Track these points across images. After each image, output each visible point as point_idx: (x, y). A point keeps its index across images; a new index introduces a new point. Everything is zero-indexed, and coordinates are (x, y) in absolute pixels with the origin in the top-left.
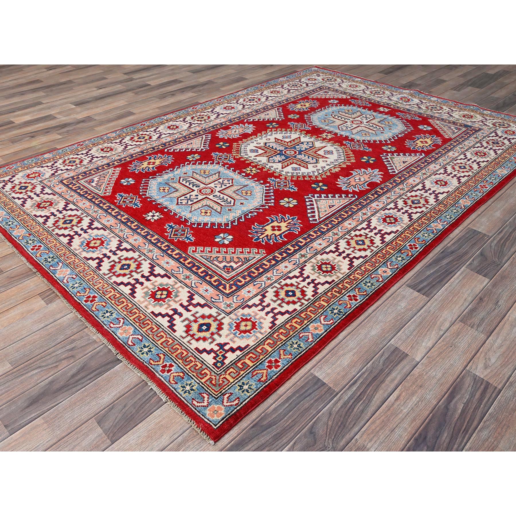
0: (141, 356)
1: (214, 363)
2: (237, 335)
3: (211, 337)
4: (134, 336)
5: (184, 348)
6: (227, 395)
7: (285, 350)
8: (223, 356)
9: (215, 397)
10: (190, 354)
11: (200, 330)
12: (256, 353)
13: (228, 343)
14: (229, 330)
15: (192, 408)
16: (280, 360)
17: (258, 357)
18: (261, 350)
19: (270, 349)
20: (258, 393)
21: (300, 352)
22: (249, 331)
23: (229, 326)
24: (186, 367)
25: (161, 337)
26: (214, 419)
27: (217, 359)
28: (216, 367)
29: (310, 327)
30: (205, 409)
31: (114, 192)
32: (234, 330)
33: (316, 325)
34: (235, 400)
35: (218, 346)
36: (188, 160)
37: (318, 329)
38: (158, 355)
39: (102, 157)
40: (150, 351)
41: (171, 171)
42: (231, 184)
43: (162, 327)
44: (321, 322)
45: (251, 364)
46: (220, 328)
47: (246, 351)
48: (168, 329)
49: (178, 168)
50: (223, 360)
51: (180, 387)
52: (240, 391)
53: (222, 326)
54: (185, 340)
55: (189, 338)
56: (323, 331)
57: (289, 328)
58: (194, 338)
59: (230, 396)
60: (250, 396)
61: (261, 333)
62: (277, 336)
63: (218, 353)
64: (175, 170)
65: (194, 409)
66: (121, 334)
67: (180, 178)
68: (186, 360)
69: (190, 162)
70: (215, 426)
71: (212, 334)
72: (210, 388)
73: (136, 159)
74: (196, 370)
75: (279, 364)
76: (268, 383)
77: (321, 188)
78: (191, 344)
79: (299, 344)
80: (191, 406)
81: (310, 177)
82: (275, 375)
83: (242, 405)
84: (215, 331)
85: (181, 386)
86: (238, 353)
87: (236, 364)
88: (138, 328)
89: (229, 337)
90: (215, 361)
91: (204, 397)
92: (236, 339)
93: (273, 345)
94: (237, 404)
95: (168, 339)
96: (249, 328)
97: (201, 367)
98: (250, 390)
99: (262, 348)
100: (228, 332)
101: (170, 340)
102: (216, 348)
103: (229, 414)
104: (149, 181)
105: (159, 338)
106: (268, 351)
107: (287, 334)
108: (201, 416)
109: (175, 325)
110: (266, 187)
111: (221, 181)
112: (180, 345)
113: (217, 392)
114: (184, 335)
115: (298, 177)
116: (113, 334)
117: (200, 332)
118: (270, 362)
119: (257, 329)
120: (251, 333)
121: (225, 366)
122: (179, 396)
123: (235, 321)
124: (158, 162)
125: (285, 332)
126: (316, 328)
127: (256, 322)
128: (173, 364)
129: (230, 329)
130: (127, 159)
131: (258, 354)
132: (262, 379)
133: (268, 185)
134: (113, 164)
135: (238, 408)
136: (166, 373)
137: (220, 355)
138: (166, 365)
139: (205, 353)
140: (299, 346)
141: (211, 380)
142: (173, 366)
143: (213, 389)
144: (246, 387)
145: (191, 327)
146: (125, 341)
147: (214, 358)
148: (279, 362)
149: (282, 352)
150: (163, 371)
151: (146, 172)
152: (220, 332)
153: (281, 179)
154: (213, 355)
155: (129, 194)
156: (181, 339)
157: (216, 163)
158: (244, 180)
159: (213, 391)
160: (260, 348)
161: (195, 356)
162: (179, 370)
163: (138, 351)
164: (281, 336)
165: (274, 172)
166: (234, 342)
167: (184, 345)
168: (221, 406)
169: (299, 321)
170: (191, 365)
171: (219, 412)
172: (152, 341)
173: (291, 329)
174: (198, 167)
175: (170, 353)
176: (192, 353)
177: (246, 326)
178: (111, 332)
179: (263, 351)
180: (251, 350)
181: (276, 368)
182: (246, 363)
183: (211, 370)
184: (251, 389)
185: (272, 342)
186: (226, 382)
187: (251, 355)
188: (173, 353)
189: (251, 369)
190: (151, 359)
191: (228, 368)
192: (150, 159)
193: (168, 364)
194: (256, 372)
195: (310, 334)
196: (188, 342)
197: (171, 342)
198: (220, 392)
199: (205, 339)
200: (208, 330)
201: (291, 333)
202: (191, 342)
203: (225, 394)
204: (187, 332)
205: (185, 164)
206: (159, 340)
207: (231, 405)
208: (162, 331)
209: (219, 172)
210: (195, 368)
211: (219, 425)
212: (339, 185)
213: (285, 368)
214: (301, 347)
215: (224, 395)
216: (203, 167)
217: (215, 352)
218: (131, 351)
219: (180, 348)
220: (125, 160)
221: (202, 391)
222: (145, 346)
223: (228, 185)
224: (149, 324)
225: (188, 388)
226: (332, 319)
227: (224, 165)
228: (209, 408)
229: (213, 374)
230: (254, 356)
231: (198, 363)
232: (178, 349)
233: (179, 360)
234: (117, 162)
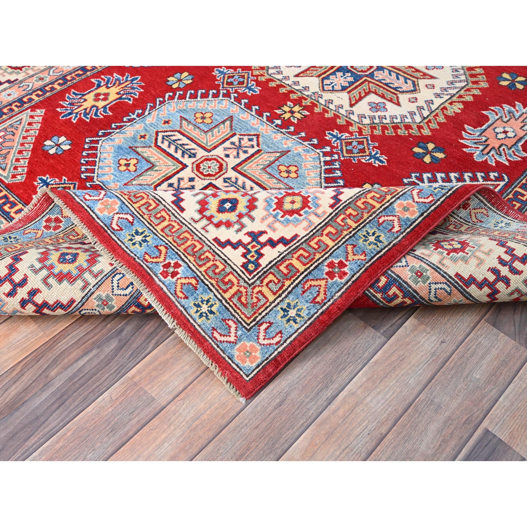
0: (132, 248)
1: (244, 263)
2: (279, 217)
3: (237, 221)
4: (121, 216)
5: (196, 238)
6: (265, 326)
7: (354, 246)
8: (257, 252)
9: (246, 328)
10: (206, 248)
11: (221, 210)
12: (309, 249)
13: (265, 232)
14: (266, 209)
15: (213, 343)
16: (347, 263)
17: (312, 257)
18: (316, 243)
19: (331, 244)
20: (311, 324)
21: (379, 249)
22: (297, 212)
23: (265, 204)
24: (201, 269)
25: (162, 219)
26: (245, 365)
27: (249, 257)
28: (247, 270)
29: (395, 205)
30: (232, 348)
31: (32, 174)
32: (274, 210)
33: (405, 203)
34: (276, 336)
35: (249, 236)
36: (170, 89)
37: (408, 210)
38: (156, 247)
39: (9, 81)
40: (145, 241)
41: (139, 115)
42: (256, 149)
43: (163, 202)
44: (413, 198)
45: (302, 268)
46: (252, 206)
47: (293, 245)
48: (173, 205)
49: (152, 108)
50: (258, 259)
51: (192, 304)
52: (285, 320)
53: (256, 203)
54: (199, 226)
55: (205, 222)
56: (417, 214)
57: (362, 206)
58: (212, 222)
59: (268, 327)
60: (298, 329)
61: (316, 215)
62: (342, 220)
63: (249, 247)
64: (147, 113)
65: (215, 347)
66: (101, 210)
67: (157, 133)
68: (199, 257)
69: (174, 91)
70: (247, 376)
71: (240, 216)
72: (238, 311)
73: (74, 86)
74: (216, 274)
75: (346, 269)
76: (327, 305)
77: (432, 157)
78: (207, 231)
79: (378, 237)
80: (210, 341)
81: (408, 127)
82: (339, 290)
83: (285, 345)
84: (244, 211)
85: (195, 304)
86: (281, 248)
87: (278, 268)
88: (126, 203)
89: (267, 222)
90: (245, 261)
91: (230, 327)
92: (277, 225)
93: (336, 236)
94: (279, 342)
95: (173, 223)
96: (297, 206)
97: (223, 270)
98: (298, 319)
99: (319, 240)
100: (265, 213)
101: (175, 224)
102: (247, 240)
103: (267, 358)
104: (97, 142)
105: (159, 221)
106: (327, 246)
107: (358, 217)
108: (227, 359)
109: (182, 200)
110: (325, 154)
111: (235, 139)
112: (191, 232)
113: (249, 318)
114: (197, 216)
115: (384, 128)
116: (88, 209)
117: (222, 212)
118: (331, 265)
119: (310, 208)
120: (300, 215)
121: (260, 269)
122: (192, 321)
123: (275, 196)
124: (113, 93)
125: (354, 213)
126: (406, 209)
127: (309, 196)
128: (180, 262)
129: (268, 208)
130: (56, 86)
131: (312, 251)
132: (318, 299)
133: (328, 149)
134: (30, 100)
135: (280, 350)
136: (169, 278)
137: (253, 250)
138: (169, 263)
139: (229, 248)
140: (378, 239)
141: (240, 294)
142: (180, 266)
143: (243, 313)
144: (292, 313)
145: (207, 203)
146: (108, 222)
147: (244, 255)
148: (346, 266)
149: (350, 248)
150: (165, 274)
151: (92, 118)
152: (253, 213)
153: (351, 134)
154: (241, 250)
155: (60, 179)
156: (193, 223)
157: (224, 95)
158: (279, 136)
159: (243, 316)
160: (316, 240)
161: (214, 251)
162: (189, 274)
163: (126, 240)
164: (349, 221)
165: (336, 116)
166: (274, 230)
167: (197, 233)
168: (255, 344)
169: (378, 196)
170: (208, 265)
171: (253, 354)
172: (148, 225)
173: (366, 208)
174: (190, 104)
175: (175, 244)
176: (209, 246)
177: (293, 202)
178: (86, 207)
179: (319, 247)
180: (302, 244)
181: (341, 278)
182: (293, 266)
183: (240, 276)
184: (299, 316)
185: (334, 231)
186: (263, 301)
187: (301, 252)
188: (179, 246)
189: (301, 278)
190: (146, 253)
191: (265, 274)
192: (99, 86)
193: (172, 262)
194: (309, 283)
195: (396, 219)
196: (203, 228)
197: (177, 227)
198: (254, 320)
199: (228, 224)
200: (233, 208)
201: (366, 216)
202: (208, 228)
203: (262, 324)
204: (201, 212)
205: (164, 97)
206: (159, 224)
207: (270, 344)
208: (164, 210)
209: (231, 118)
210: (214, 271)
211: (252, 375)
212: (467, 147)
213: (355, 278)
214: (380, 242)
215: (259, 326)
216: (200, 104)
217: (245, 246)
218: (116, 239)
219: (190, 238)
220: (52, 89)
221: (226, 315)
222: (137, 233)
223: (251, 151)
224: (144, 198)
225: (205, 308)
226: (431, 195)
227: (238, 100)
228: (237, 346)
229: (242, 283)
230: (306, 254)
231: (218, 263)
232: (188, 239)
233: (189, 257)
234: (38, 95)
